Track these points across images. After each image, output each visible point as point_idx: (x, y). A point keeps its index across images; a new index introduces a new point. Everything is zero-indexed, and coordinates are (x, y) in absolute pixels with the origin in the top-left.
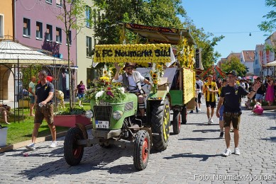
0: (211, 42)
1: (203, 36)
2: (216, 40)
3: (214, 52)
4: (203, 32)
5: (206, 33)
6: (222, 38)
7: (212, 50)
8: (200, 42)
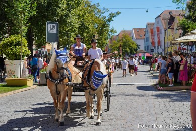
0: (107, 18)
1: (99, 11)
2: (112, 16)
3: (110, 28)
4: (99, 7)
5: (102, 9)
6: (118, 13)
7: (108, 26)
8: (95, 18)
